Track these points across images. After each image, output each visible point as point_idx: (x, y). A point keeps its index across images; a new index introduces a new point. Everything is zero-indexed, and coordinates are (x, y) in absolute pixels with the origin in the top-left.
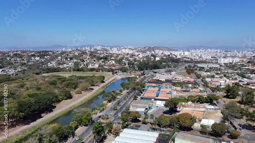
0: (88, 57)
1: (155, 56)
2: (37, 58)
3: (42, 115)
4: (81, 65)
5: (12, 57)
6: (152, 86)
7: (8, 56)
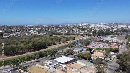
0: (76, 28)
1: (113, 29)
2: (54, 29)
3: (42, 49)
4: (71, 32)
5: (45, 28)
6: (95, 43)
7: (44, 28)
